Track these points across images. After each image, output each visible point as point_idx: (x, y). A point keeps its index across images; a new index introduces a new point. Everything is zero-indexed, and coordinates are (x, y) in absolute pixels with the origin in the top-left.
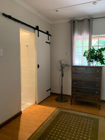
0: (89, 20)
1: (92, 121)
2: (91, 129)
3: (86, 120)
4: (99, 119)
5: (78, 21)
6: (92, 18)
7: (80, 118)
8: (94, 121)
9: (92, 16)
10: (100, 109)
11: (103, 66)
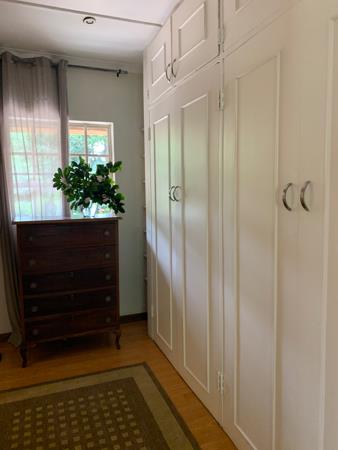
0: (55, 67)
1: (120, 391)
2: (130, 417)
3: (101, 395)
4: (132, 379)
5: (16, 61)
6: (66, 62)
7: (81, 400)
8: (124, 389)
9: (65, 58)
10: (118, 348)
11: (120, 218)
